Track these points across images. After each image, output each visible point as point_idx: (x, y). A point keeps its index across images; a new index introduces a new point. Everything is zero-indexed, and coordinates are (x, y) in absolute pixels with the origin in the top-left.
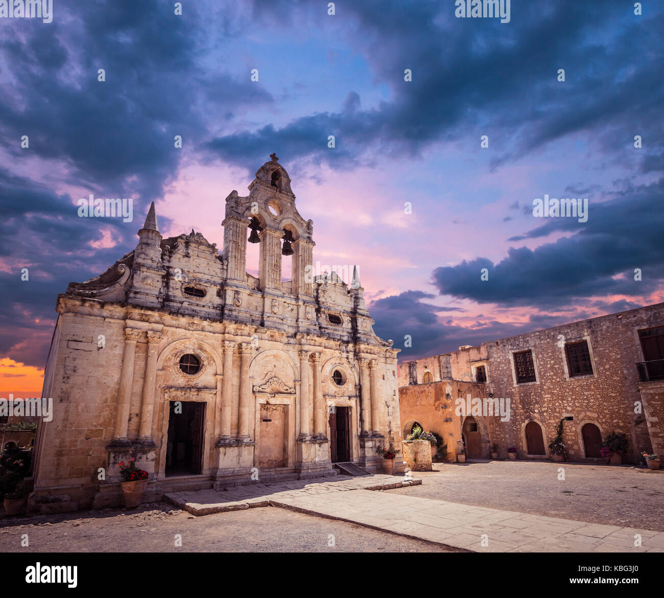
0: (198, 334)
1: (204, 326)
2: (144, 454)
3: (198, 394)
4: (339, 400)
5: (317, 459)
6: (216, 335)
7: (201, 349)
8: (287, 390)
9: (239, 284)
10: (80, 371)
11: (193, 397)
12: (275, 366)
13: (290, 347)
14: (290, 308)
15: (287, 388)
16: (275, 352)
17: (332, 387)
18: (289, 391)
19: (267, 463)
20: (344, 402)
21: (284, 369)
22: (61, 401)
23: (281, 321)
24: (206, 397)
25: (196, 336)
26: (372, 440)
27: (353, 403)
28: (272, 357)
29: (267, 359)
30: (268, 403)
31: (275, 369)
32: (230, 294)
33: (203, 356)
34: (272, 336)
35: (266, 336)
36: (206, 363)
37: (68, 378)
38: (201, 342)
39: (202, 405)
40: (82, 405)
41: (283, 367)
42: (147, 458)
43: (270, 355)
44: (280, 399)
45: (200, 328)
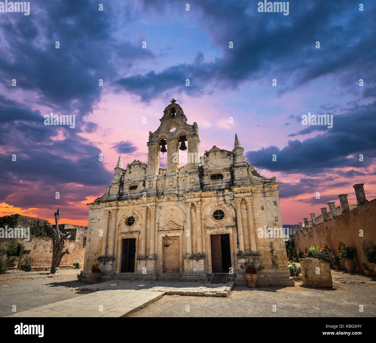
0: (131, 207)
1: (134, 202)
2: (108, 262)
3: (132, 235)
4: (218, 230)
5: (195, 270)
6: (139, 205)
7: (134, 213)
8: (178, 228)
9: (152, 176)
10: (94, 230)
11: (130, 236)
12: (171, 215)
13: (180, 203)
14: (182, 180)
15: (178, 226)
16: (170, 207)
17: (212, 222)
18: (179, 228)
19: (171, 269)
20: (222, 231)
21: (177, 216)
22: (89, 241)
23: (174, 189)
24: (135, 236)
25: (131, 208)
26: (245, 258)
27: (230, 231)
28: (170, 210)
29: (167, 212)
30: (167, 236)
31: (171, 216)
32: (147, 183)
33: (134, 216)
34: (168, 199)
35: (164, 200)
36: (136, 220)
37: (90, 233)
38: (133, 210)
39: (134, 240)
40: (94, 243)
41: (176, 215)
42: (109, 264)
43: (169, 210)
44: (173, 233)
45: (133, 204)
